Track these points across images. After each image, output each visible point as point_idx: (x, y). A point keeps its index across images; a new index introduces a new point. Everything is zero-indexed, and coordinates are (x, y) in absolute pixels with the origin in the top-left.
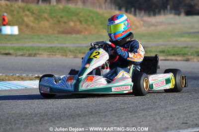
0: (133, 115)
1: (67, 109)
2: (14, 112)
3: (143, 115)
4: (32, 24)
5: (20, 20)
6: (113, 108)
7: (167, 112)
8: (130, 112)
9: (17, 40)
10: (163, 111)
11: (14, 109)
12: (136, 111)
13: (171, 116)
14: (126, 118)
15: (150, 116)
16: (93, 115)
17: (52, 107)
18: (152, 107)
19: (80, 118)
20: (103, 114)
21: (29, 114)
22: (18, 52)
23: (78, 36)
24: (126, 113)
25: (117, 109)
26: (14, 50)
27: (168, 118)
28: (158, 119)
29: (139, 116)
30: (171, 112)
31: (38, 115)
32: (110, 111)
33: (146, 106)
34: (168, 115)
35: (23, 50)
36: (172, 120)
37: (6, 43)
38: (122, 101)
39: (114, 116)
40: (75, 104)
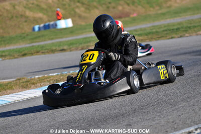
0: (174, 108)
1: (113, 110)
3: (183, 107)
4: (83, 14)
5: (73, 12)
6: (155, 102)
8: (171, 105)
9: (72, 32)
12: (177, 103)
14: (166, 112)
15: (189, 106)
16: (136, 114)
17: (100, 108)
18: (191, 96)
19: (124, 119)
20: (146, 111)
21: (78, 121)
22: (71, 46)
23: (127, 19)
24: (167, 106)
25: (159, 103)
26: (68, 45)
29: (179, 108)
31: (86, 121)
32: (153, 105)
35: (76, 44)
37: (62, 38)
38: (164, 92)
39: (155, 111)
40: (121, 102)
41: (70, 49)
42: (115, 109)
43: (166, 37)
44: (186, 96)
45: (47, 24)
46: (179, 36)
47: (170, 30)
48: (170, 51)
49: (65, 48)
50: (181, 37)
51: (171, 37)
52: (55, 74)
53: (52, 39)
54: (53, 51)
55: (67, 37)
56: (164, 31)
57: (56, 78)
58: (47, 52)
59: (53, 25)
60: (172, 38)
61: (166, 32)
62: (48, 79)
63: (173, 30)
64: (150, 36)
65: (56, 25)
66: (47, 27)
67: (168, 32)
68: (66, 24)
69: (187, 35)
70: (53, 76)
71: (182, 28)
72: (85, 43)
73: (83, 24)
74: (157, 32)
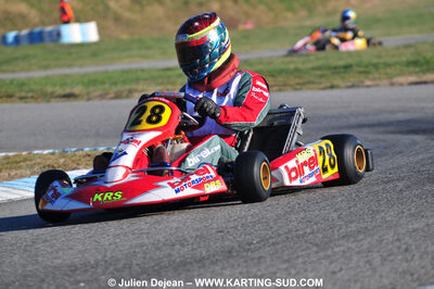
0: (322, 254)
1: (178, 246)
2: (60, 261)
3: (344, 252)
4: (126, 15)
5: (101, 7)
6: (279, 235)
7: (398, 240)
8: (317, 245)
9: (95, 55)
10: (390, 236)
11: (61, 253)
12: (331, 241)
13: (406, 250)
14: (304, 263)
15: (359, 252)
16: (231, 261)
17: (146, 241)
18: (366, 228)
20: (256, 255)
21: (92, 267)
22: (91, 89)
24: (308, 248)
25: (288, 238)
26: (83, 84)
27: (400, 257)
28: (377, 261)
29: (335, 254)
30: (407, 239)
31: (111, 268)
32: (273, 244)
33: (352, 225)
34: (399, 248)
35: (103, 83)
36: (407, 261)
37: (70, 66)
38: (302, 215)
39: (278, 258)
40: (198, 229)
41: (88, 94)
42: (183, 246)
43: (320, 83)
44: (353, 227)
45: (37, 29)
46: (349, 84)
47: (329, 68)
48: (326, 117)
49: (77, 90)
50: (352, 86)
51: (328, 84)
52: (46, 152)
53: (46, 67)
54: (47, 97)
55: (81, 66)
56: (314, 69)
57: (49, 162)
58: (32, 97)
59: (51, 33)
60: (332, 87)
61: (319, 73)
62: (28, 163)
63: (335, 68)
64: (280, 79)
65: (59, 35)
66: (36, 38)
67: (325, 72)
68: (84, 34)
69: (368, 83)
70: (40, 156)
71: (358, 65)
72: (124, 82)
73: (125, 37)
74: (297, 70)
